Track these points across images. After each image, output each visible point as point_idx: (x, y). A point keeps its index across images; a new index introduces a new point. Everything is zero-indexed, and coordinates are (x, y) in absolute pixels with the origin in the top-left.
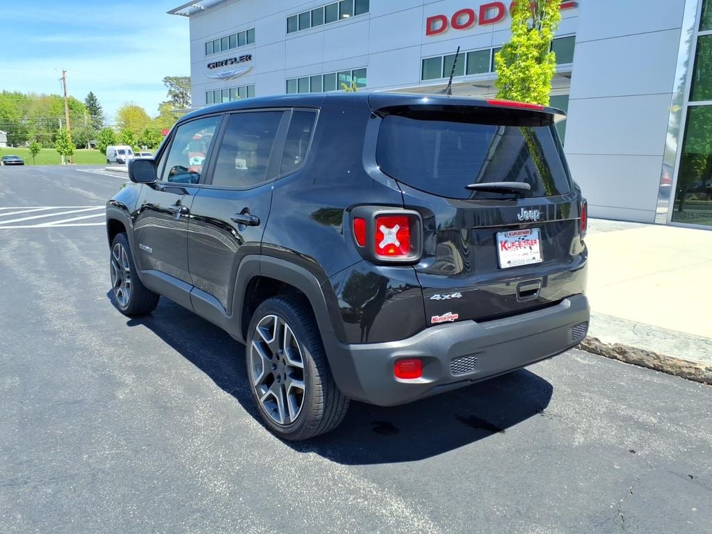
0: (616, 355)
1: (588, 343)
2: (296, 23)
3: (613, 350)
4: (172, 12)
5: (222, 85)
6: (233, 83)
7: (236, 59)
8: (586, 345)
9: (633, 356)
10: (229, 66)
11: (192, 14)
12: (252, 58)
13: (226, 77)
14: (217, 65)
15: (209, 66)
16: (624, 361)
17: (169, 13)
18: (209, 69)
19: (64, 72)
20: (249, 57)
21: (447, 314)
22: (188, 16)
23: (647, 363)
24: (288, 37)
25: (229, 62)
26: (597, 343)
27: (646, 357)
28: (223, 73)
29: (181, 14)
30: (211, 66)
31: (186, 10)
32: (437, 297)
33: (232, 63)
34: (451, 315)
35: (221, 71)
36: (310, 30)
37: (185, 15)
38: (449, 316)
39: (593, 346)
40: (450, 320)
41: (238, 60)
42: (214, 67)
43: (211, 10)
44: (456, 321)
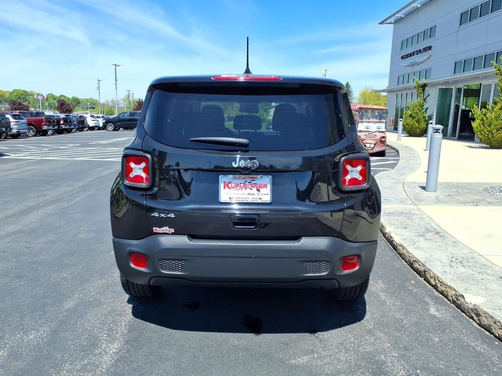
0: (474, 315)
1: (456, 298)
2: (467, 16)
3: (472, 310)
4: (382, 23)
5: (409, 70)
6: (417, 68)
7: (420, 50)
8: (455, 299)
9: (485, 321)
10: (416, 56)
11: (396, 22)
12: (432, 48)
13: (412, 65)
14: (407, 56)
15: (402, 57)
16: (478, 324)
17: (380, 24)
18: (402, 60)
19: (326, 71)
20: (430, 48)
21: (165, 228)
22: (393, 24)
23: (493, 331)
24: (461, 28)
25: (416, 53)
26: (463, 301)
27: (493, 325)
28: (410, 61)
29: (388, 23)
30: (404, 58)
31: (392, 20)
32: (156, 215)
33: (417, 54)
34: (168, 228)
35: (409, 60)
36: (479, 20)
37: (391, 23)
38: (165, 229)
39: (459, 302)
40: (168, 232)
41: (422, 51)
42: (405, 58)
43: (408, 17)
44: (173, 234)
